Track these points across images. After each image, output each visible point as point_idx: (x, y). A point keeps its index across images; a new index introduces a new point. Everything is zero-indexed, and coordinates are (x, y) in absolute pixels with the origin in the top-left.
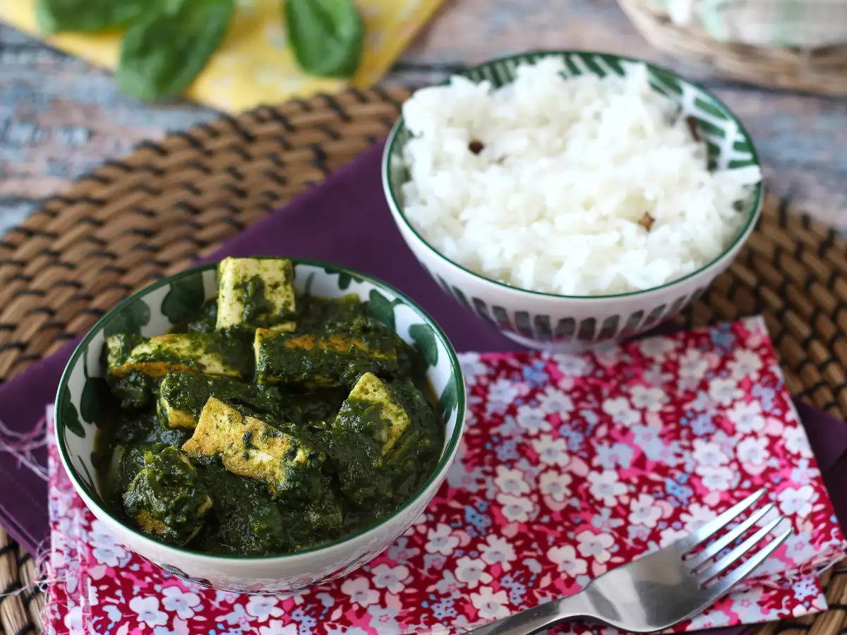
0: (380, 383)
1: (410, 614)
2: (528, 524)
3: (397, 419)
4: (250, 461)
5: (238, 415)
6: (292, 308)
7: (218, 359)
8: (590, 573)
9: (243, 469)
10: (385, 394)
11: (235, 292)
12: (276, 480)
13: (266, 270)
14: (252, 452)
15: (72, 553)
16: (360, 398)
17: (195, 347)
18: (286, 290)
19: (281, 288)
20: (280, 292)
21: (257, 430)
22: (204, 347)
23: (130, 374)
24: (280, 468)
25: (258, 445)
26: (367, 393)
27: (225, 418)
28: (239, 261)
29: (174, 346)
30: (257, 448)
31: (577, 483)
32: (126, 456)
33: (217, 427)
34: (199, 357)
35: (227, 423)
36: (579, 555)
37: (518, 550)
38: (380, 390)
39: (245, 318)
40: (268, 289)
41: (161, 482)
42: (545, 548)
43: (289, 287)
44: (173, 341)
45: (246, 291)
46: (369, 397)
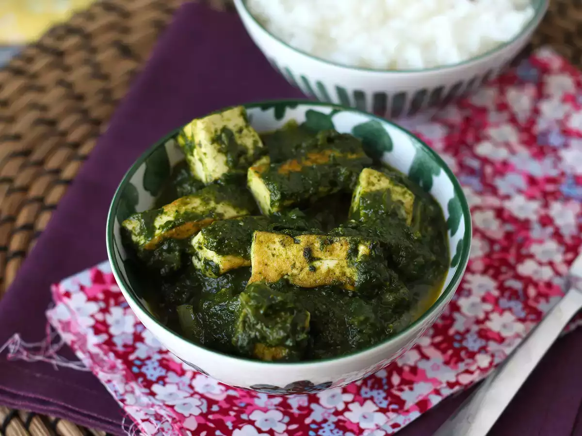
0: (379, 173)
1: (452, 356)
2: (488, 256)
3: (404, 197)
4: (318, 271)
5: (290, 239)
6: (260, 145)
7: (229, 205)
8: (557, 273)
9: (315, 281)
10: (387, 181)
11: (213, 146)
12: (350, 278)
13: (229, 120)
14: (317, 264)
15: (158, 418)
16: (371, 191)
17: (206, 202)
18: (250, 132)
19: (245, 131)
20: (246, 135)
21: (313, 244)
22: (213, 198)
23: (162, 244)
24: (349, 266)
25: (320, 256)
26: (373, 185)
27: (278, 246)
28: (206, 119)
29: (189, 207)
30: (319, 259)
31: (500, 213)
32: (196, 310)
33: (273, 255)
34: (215, 208)
35: (282, 248)
36: (540, 264)
37: (495, 277)
38: (383, 179)
39: (231, 164)
40: (237, 135)
41: (266, 314)
42: (513, 268)
43: (251, 129)
44: (186, 204)
45: (223, 143)
46: (377, 187)
